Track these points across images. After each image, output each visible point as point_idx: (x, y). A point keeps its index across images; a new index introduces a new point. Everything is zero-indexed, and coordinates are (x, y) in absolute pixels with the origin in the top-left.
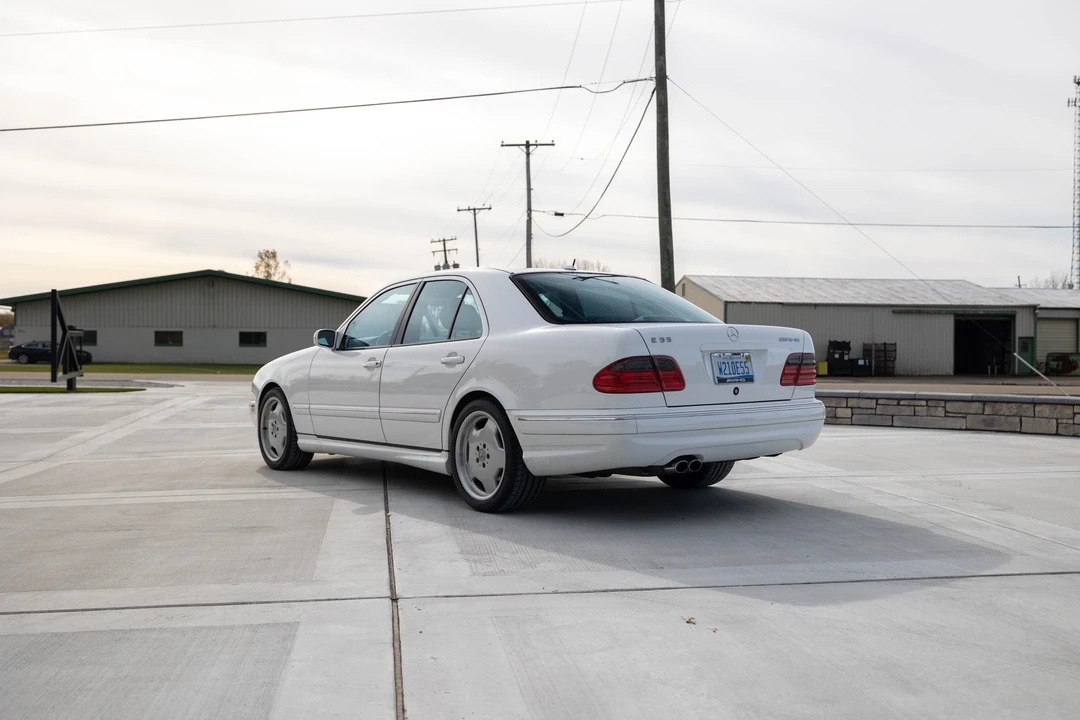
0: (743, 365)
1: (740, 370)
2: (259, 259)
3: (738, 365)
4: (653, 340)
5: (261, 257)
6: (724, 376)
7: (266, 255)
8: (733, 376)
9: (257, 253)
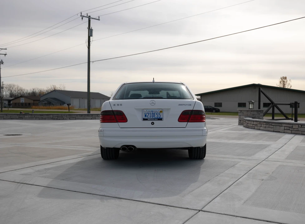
0: (158, 114)
1: (156, 116)
2: (281, 79)
3: (155, 114)
4: (114, 105)
5: (282, 79)
6: (147, 118)
7: (283, 78)
8: (152, 118)
9: (280, 78)
